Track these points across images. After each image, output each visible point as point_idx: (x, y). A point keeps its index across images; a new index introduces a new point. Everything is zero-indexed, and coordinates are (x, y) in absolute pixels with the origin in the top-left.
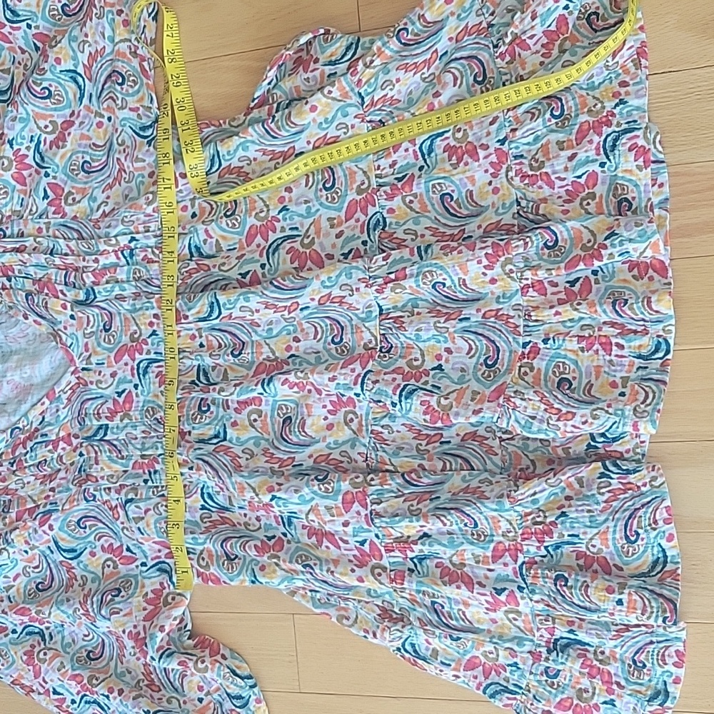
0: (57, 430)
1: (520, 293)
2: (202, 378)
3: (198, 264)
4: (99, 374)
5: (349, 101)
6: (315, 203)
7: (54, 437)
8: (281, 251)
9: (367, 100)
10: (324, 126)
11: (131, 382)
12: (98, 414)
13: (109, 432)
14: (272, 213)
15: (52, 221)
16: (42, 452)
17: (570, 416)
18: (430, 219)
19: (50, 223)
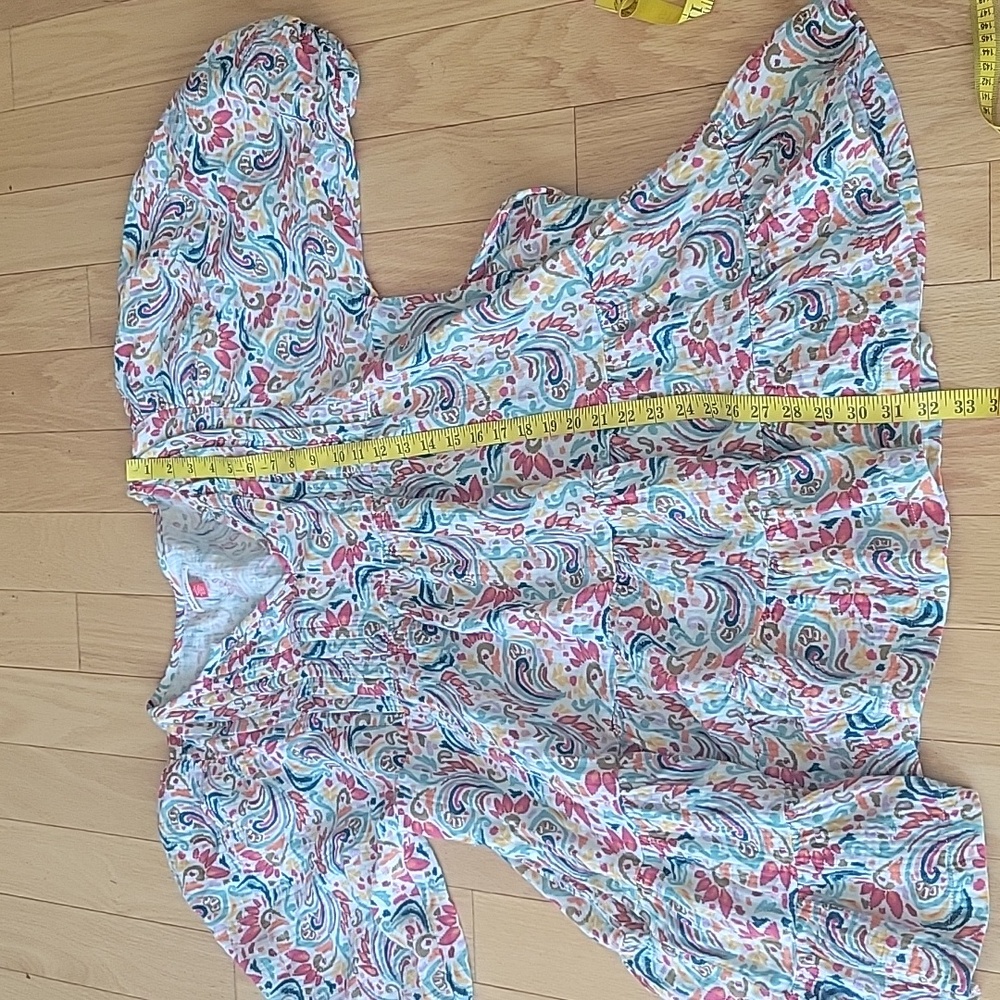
0: (275, 646)
1: (765, 536)
2: (425, 596)
3: (411, 463)
4: (313, 582)
5: (575, 278)
6: (541, 398)
7: (273, 653)
8: (504, 454)
9: (596, 276)
10: (549, 305)
11: (349, 591)
12: (313, 628)
13: (326, 650)
14: (493, 407)
15: (254, 410)
16: (261, 670)
17: (815, 692)
18: (668, 428)
19: (250, 412)
